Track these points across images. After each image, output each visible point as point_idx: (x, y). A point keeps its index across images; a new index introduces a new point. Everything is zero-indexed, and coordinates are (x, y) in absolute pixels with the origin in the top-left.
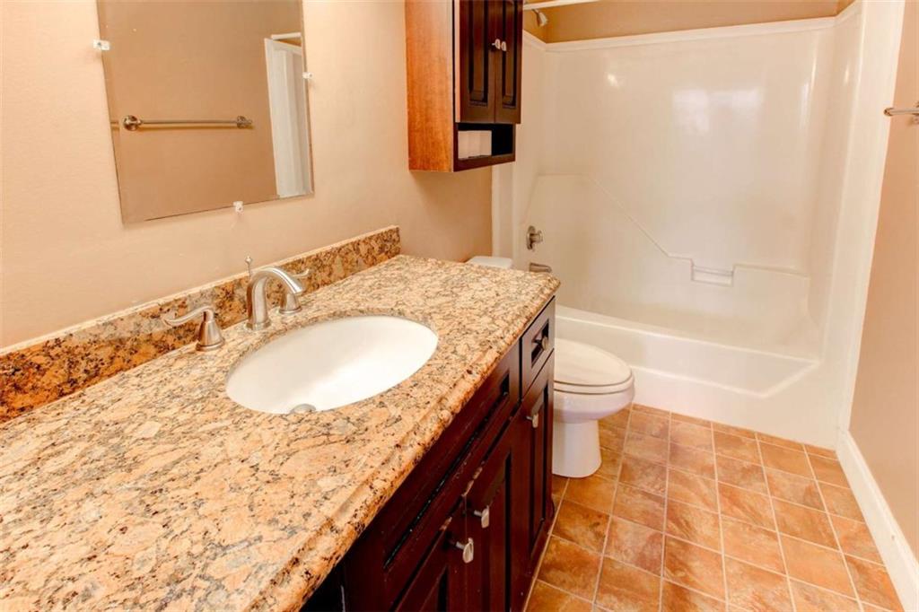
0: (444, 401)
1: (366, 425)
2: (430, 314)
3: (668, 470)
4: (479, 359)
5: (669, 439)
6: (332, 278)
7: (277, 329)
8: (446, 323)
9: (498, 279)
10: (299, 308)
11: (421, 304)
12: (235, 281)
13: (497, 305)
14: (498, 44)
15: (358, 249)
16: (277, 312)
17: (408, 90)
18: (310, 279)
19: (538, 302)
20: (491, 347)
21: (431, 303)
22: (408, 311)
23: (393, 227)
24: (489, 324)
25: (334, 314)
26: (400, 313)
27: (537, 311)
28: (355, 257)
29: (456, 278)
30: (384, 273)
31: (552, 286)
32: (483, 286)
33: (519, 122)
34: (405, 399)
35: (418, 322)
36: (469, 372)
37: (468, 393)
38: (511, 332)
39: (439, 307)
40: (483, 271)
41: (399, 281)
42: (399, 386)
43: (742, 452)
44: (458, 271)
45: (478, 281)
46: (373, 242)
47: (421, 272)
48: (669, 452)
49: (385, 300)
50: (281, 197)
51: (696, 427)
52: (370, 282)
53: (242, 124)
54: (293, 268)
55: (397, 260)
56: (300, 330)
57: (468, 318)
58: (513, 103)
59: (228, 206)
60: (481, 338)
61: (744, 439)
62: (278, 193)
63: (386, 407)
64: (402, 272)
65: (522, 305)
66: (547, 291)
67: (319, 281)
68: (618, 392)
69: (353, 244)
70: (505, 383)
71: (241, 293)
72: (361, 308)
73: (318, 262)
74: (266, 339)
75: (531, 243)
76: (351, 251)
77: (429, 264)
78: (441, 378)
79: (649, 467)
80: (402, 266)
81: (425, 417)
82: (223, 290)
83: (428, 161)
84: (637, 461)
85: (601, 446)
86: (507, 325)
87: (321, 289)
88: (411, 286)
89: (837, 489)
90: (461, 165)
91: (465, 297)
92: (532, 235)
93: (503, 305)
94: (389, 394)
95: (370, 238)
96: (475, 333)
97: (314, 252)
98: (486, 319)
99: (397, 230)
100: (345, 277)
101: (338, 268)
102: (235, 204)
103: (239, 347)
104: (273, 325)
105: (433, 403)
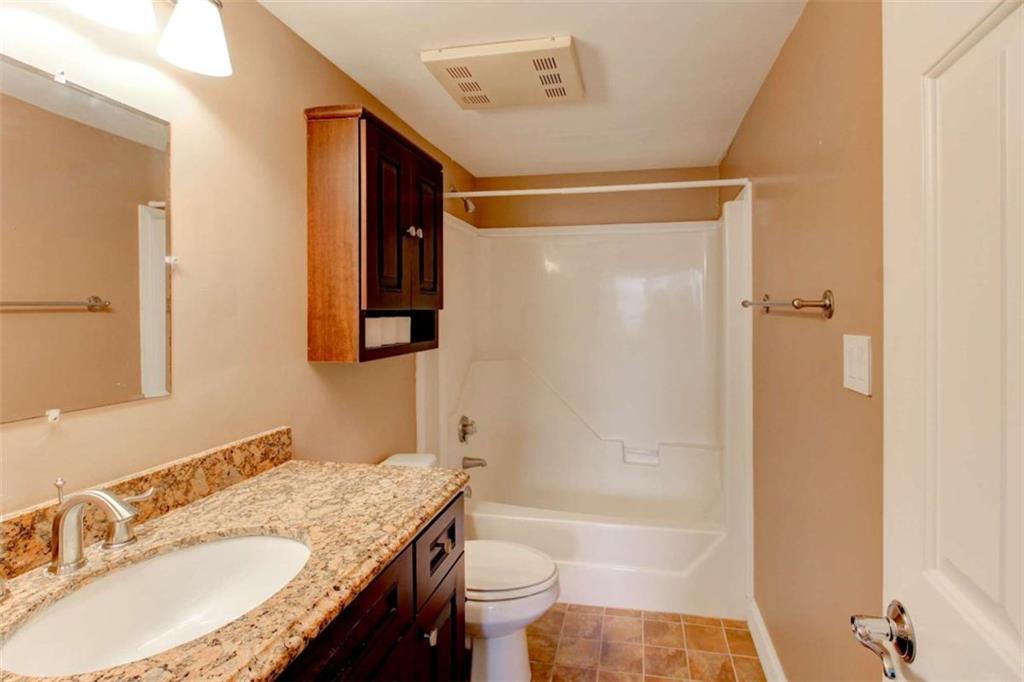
0: (296, 627)
1: (187, 669)
2: (308, 527)
3: (598, 673)
4: (352, 572)
5: (602, 637)
6: (190, 496)
7: (94, 569)
8: (326, 535)
9: (400, 479)
10: (133, 539)
11: (299, 517)
12: (37, 511)
13: (390, 508)
14: (412, 230)
15: (231, 459)
16: (100, 547)
17: (309, 275)
18: (156, 500)
19: (439, 500)
20: (370, 557)
21: (314, 514)
22: (282, 526)
23: (284, 428)
24: (375, 531)
25: (182, 542)
26: (272, 531)
27: (435, 511)
28: (226, 468)
29: (352, 482)
30: (264, 484)
31: (458, 481)
32: (381, 488)
33: (442, 308)
34: (246, 631)
35: (293, 538)
36: (337, 588)
37: (330, 613)
38: (399, 537)
39: (322, 519)
40: (386, 471)
41: (281, 492)
42: (244, 617)
43: (669, 638)
44: (357, 475)
45: (377, 484)
46: (253, 448)
47: (312, 477)
48: (600, 652)
49: (255, 516)
50: (146, 396)
51: (627, 619)
52: (241, 498)
53: (97, 306)
54: (130, 489)
55: (287, 467)
56: (131, 568)
57: (352, 526)
58: (434, 289)
59: (38, 416)
60: (361, 548)
61: (671, 623)
62: (143, 392)
63: (220, 644)
64: (287, 481)
65: (418, 506)
66: (452, 487)
67: (170, 502)
68: (543, 591)
69: (224, 452)
70: (392, 597)
71: (46, 527)
72: (222, 530)
73: (169, 479)
74: (75, 585)
75: (464, 435)
76: (219, 461)
77: (325, 469)
78: (300, 600)
79: (579, 674)
80: (290, 473)
81: (267, 648)
82: (16, 524)
83: (330, 352)
84: (568, 669)
85: (531, 659)
86: (395, 529)
87: (171, 512)
88: (293, 497)
89: (747, 659)
90: (367, 354)
91: (357, 502)
92: (464, 426)
93: (396, 508)
94: (229, 628)
95: (249, 444)
96: (355, 544)
97: (164, 467)
98: (374, 526)
99: (288, 432)
100: (209, 493)
101: (200, 482)
102: (47, 413)
103: (29, 600)
104: (89, 564)
105: (282, 630)
